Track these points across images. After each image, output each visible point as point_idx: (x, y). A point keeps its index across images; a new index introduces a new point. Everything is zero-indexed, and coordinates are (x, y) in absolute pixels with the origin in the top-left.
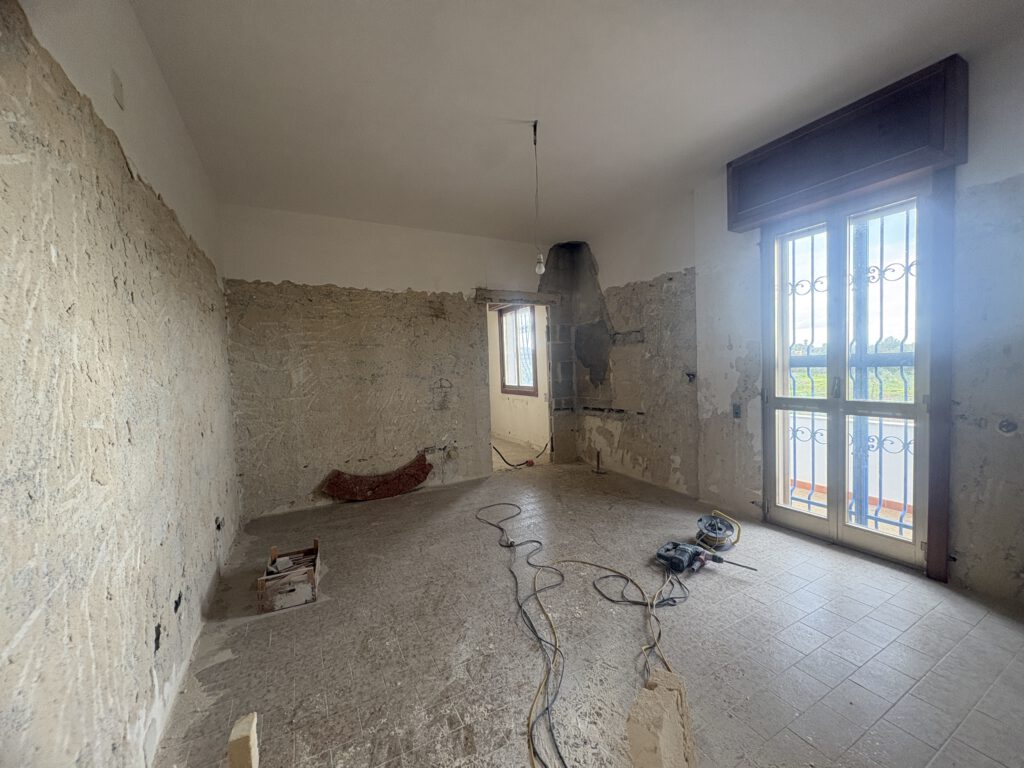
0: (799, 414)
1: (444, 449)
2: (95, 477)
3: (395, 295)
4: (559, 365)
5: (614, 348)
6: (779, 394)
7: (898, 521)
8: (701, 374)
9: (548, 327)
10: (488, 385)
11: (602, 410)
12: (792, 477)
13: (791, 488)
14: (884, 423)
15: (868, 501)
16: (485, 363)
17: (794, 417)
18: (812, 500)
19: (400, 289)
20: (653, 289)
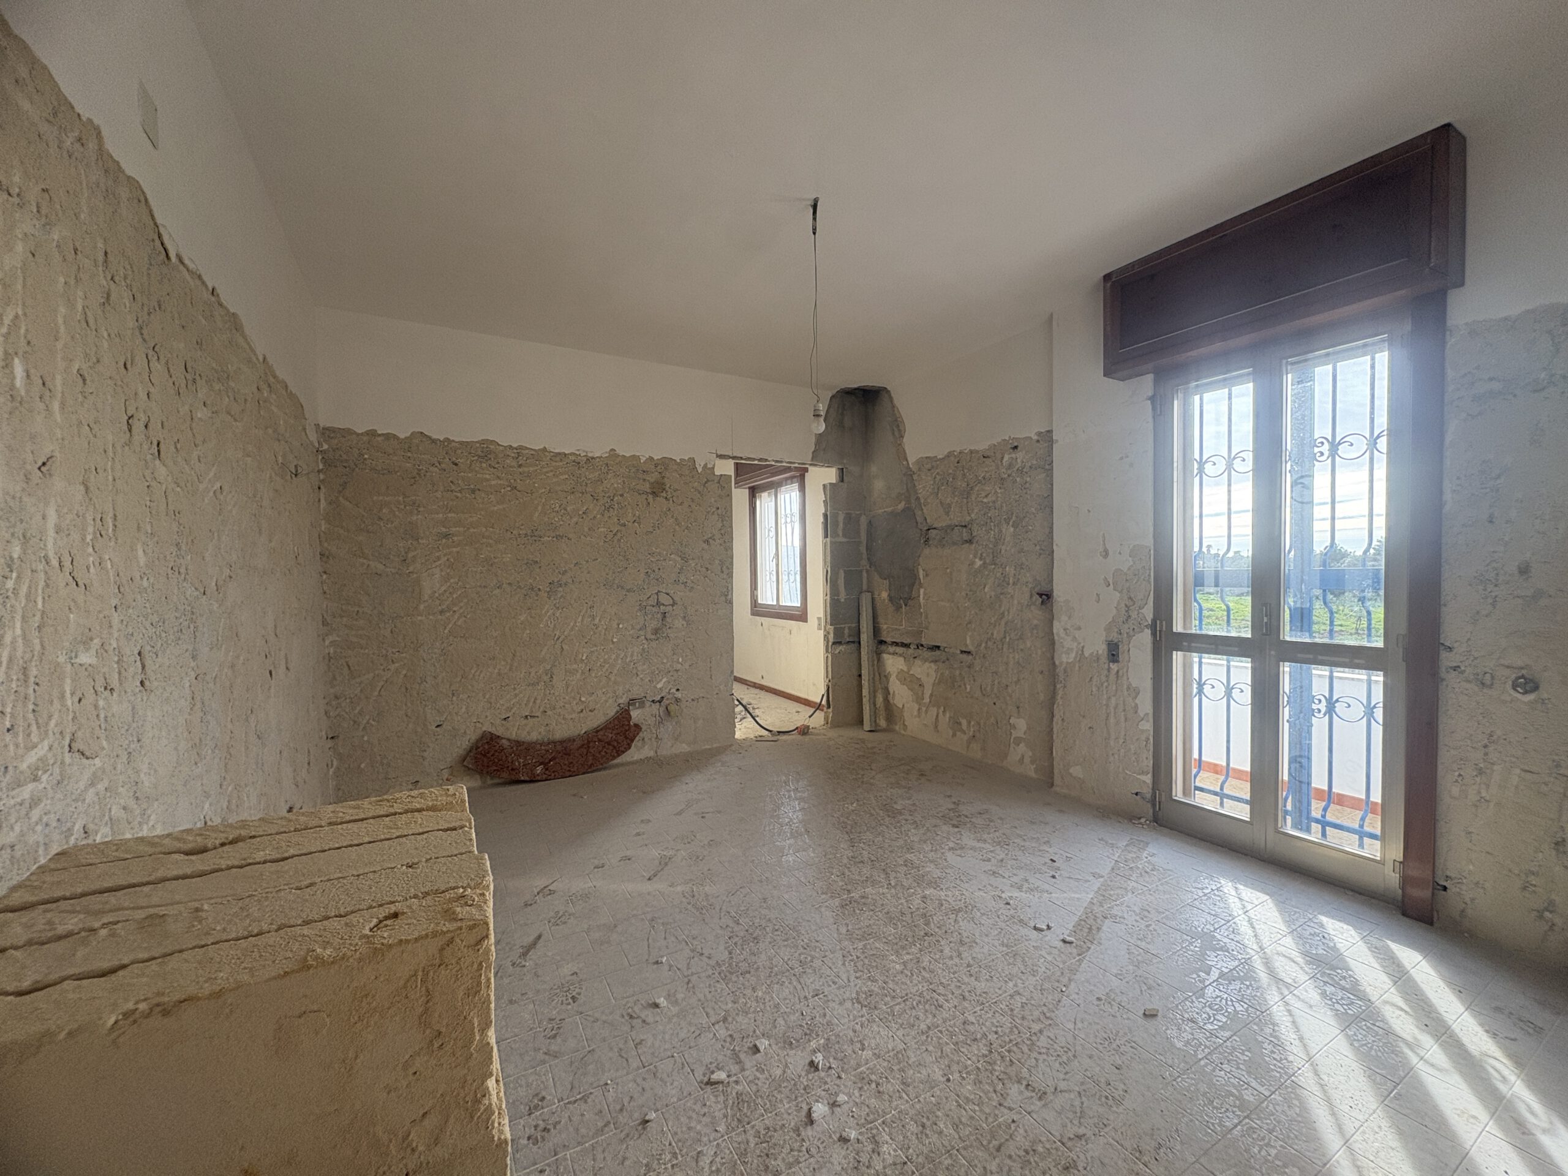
0: (1207, 659)
1: (660, 702)
2: (75, 746)
3: (589, 460)
4: (842, 574)
5: (927, 551)
6: (1178, 627)
7: (1356, 826)
8: (1058, 593)
9: (825, 516)
10: (731, 602)
11: (907, 646)
12: (1196, 755)
13: (1194, 771)
14: (1335, 674)
15: (1312, 794)
16: (726, 567)
17: (1200, 663)
18: (1226, 791)
19: (598, 451)
20: (987, 461)
